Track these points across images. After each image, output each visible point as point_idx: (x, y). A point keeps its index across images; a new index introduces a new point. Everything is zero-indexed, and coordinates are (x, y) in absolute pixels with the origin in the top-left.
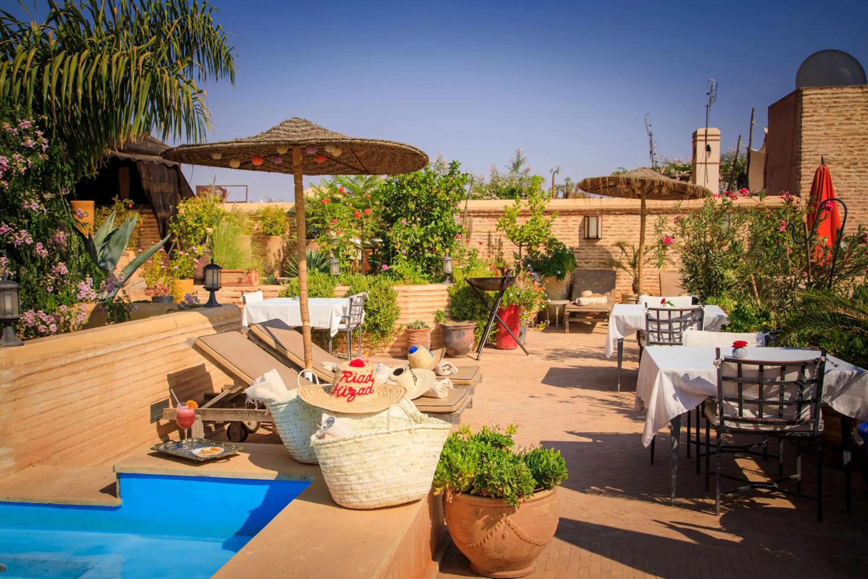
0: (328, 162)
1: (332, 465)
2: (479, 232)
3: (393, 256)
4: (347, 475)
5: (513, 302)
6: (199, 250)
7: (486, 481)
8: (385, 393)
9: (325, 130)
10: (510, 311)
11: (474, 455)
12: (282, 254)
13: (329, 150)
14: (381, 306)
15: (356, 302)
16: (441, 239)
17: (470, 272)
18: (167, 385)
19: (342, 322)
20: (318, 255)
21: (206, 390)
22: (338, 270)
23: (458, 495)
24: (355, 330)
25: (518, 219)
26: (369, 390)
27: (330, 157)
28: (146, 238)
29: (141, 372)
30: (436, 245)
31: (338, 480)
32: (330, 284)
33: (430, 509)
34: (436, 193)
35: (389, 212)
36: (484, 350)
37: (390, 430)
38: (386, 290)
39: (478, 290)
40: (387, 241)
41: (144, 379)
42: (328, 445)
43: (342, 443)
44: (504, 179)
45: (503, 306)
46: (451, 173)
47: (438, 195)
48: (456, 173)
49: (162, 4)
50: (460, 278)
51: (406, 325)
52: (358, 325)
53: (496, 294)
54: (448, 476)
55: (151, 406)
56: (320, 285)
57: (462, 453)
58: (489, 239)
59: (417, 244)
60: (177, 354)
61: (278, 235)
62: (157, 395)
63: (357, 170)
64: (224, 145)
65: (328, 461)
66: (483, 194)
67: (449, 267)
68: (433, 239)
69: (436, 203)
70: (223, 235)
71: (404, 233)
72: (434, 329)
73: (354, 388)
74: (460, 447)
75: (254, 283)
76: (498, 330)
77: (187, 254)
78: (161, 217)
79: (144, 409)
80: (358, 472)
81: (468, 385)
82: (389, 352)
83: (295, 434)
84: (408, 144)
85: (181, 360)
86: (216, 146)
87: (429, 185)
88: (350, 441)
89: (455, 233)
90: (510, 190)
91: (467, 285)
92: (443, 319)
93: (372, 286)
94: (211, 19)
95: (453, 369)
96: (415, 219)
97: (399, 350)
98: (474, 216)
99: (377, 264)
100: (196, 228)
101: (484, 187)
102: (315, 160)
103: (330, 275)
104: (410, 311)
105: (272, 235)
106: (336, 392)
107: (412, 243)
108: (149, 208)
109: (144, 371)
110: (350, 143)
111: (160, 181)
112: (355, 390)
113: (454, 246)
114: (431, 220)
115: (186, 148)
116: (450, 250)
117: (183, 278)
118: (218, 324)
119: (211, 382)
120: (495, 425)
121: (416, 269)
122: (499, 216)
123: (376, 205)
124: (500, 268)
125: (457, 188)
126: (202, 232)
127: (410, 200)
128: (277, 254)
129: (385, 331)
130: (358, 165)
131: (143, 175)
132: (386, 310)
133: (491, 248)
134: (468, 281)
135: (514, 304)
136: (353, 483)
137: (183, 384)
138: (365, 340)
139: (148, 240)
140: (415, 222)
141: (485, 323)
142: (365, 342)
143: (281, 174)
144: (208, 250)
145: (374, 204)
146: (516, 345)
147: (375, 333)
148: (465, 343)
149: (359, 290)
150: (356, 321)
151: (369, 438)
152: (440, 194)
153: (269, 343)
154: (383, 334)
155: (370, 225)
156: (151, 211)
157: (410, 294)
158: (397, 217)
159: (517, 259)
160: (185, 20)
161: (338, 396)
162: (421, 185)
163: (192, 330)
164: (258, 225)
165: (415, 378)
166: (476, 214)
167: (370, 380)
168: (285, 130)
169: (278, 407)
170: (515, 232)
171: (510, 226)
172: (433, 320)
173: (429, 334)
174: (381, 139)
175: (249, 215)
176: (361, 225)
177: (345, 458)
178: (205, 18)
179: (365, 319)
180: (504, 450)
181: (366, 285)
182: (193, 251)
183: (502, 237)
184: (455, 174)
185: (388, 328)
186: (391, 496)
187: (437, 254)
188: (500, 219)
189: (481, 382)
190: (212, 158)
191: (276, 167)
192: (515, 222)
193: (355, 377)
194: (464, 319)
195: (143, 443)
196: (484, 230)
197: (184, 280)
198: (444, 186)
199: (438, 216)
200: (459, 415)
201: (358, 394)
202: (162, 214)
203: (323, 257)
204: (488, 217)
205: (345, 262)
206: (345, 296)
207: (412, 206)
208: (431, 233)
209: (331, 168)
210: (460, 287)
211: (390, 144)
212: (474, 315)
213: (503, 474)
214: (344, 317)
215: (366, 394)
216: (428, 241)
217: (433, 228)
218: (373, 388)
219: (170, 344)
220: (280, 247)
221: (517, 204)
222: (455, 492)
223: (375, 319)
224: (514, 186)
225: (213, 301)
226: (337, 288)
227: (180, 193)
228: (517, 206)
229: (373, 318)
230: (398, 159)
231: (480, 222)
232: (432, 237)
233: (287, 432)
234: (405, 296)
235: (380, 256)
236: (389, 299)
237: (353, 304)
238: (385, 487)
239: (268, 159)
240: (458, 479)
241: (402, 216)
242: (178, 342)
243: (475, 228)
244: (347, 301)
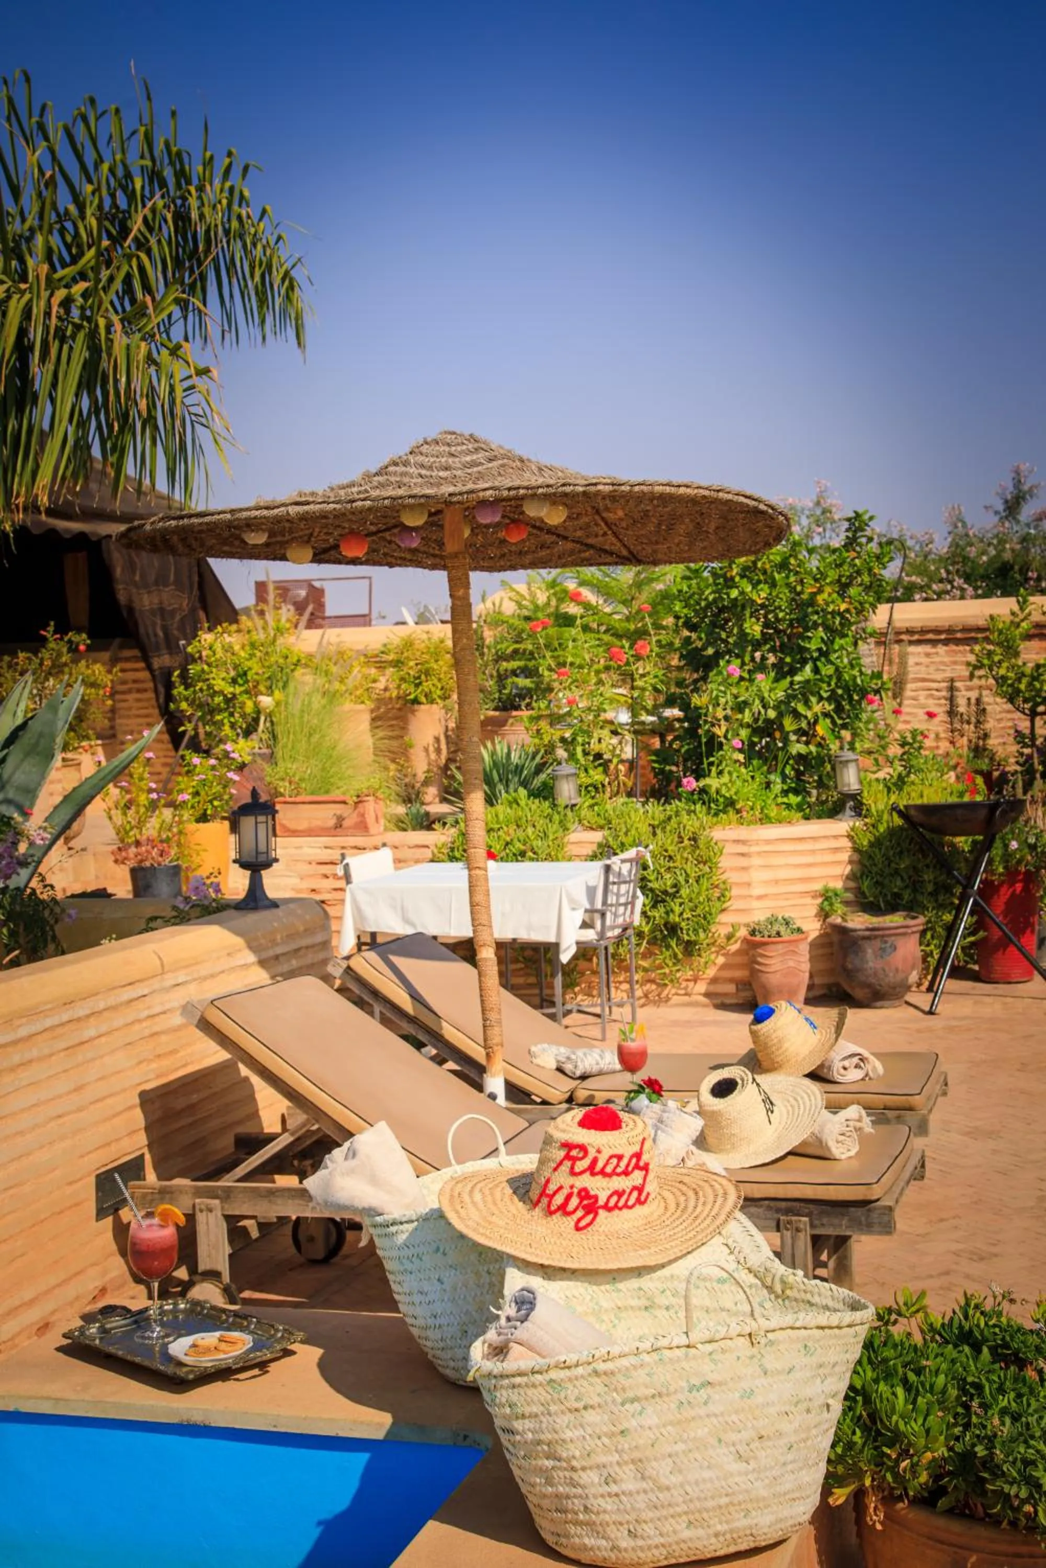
0: (537, 536)
1: (530, 1436)
2: (924, 680)
3: (710, 754)
4: (573, 1469)
5: (1019, 862)
6: (241, 749)
7: (983, 1481)
8: (682, 1199)
9: (522, 461)
10: (1012, 885)
11: (944, 1391)
12: (444, 747)
13: (532, 511)
14: (681, 879)
15: (620, 874)
16: (830, 707)
17: (906, 789)
18: (138, 1118)
19: (585, 925)
20: (527, 754)
21: (240, 1122)
22: (573, 793)
23: (900, 1505)
24: (619, 941)
25: (1022, 646)
26: (635, 1194)
27: (539, 526)
28: (129, 717)
29: (69, 1093)
30: (816, 722)
31: (549, 1482)
32: (556, 826)
33: (817, 1540)
34: (814, 594)
35: (699, 644)
36: (948, 984)
37: (695, 1336)
38: (694, 839)
39: (928, 835)
40: (693, 716)
41: (80, 1110)
42: (518, 1380)
43: (554, 1374)
44: (982, 541)
45: (993, 873)
46: (851, 543)
47: (820, 599)
48: (864, 540)
49: (128, 162)
50: (881, 806)
51: (747, 925)
52: (625, 930)
53: (974, 843)
54: (868, 1453)
55: (98, 1176)
56: (530, 830)
57: (905, 1382)
58: (951, 699)
59: (768, 721)
60: (164, 1038)
61: (432, 702)
62: (113, 1148)
63: (611, 553)
64: (265, 513)
65: (518, 1425)
66: (931, 580)
67: (850, 779)
68: (810, 708)
69: (815, 617)
70: (297, 713)
71: (736, 697)
72: (816, 934)
73: (592, 1193)
74: (899, 1362)
75: (373, 829)
76: (982, 934)
77: (213, 762)
78: (160, 668)
79: (80, 1184)
80: (602, 1459)
81: (911, 1109)
82: (707, 995)
83: (438, 1308)
84: (735, 486)
85: (173, 1052)
86: (245, 514)
87: (797, 573)
88: (580, 1370)
89: (863, 693)
90: (997, 565)
91: (898, 821)
92: (840, 908)
93: (659, 831)
94: (246, 193)
95: (869, 1067)
96: (763, 658)
97: (731, 988)
98: (911, 643)
99: (671, 772)
100: (234, 696)
101: (934, 561)
102: (502, 534)
103: (554, 806)
104: (757, 891)
105: (419, 703)
106: (545, 1201)
107: (756, 720)
108: (131, 648)
109: (78, 1089)
110: (584, 493)
111: (157, 583)
112: (596, 1198)
113: (861, 725)
114: (804, 662)
115: (173, 523)
116: (854, 735)
117: (203, 818)
118: (271, 953)
119: (254, 1100)
120: (998, 1290)
121: (768, 785)
122: (975, 640)
123: (664, 628)
124: (978, 772)
125: (866, 579)
126: (249, 707)
127: (747, 613)
128: (431, 749)
129: (695, 943)
130: (610, 542)
131: (118, 571)
132: (696, 888)
133: (956, 720)
134: (900, 813)
135: (1022, 869)
136: (592, 1491)
137: (179, 1113)
138: (645, 964)
139: (133, 723)
140: (761, 667)
141: (948, 917)
142: (645, 970)
143: (420, 570)
144: (265, 751)
145: (658, 627)
146: (1030, 974)
147: (668, 947)
148: (897, 970)
149: (627, 840)
150: (620, 920)
151: (633, 1360)
152: (825, 596)
153: (397, 1001)
154: (690, 948)
155: (650, 680)
156: (136, 652)
157: (754, 849)
158: (718, 655)
159: (1025, 746)
160: (184, 199)
161: (551, 1213)
162: (777, 576)
163: (203, 973)
164: (385, 680)
165: (769, 1103)
166: (916, 637)
167: (637, 1167)
168: (422, 466)
169: (393, 1229)
170: (1019, 680)
171: (1005, 665)
172: (814, 911)
173: (804, 949)
174: (664, 481)
175: (365, 655)
176: (628, 678)
177: (566, 1418)
178: (232, 189)
179: (644, 913)
180: (1030, 1373)
181: (645, 829)
182: (227, 754)
183: (985, 693)
184: (860, 545)
185: (702, 935)
186: (701, 1532)
187: (819, 745)
188: (977, 648)
189: (945, 1094)
190: (246, 543)
191: (408, 556)
192: (1017, 654)
193: (595, 1161)
194: (892, 908)
195: (78, 1274)
196: (939, 676)
197: (207, 825)
198: (832, 575)
199: (819, 650)
200: (890, 1209)
201: (606, 1207)
202: (162, 661)
203: (538, 759)
204: (946, 642)
205: (591, 772)
206: (594, 857)
207: (754, 629)
208: (804, 695)
209: (543, 553)
210: (882, 828)
211: (689, 491)
212: (920, 898)
213: (1033, 1463)
214: (590, 911)
215: (626, 1206)
216: (796, 715)
217: (807, 681)
218: (648, 1188)
219: (146, 1013)
220: (439, 731)
221: (1022, 609)
222: (889, 1499)
223: (667, 913)
224: (1007, 556)
225: (258, 893)
226: (573, 837)
227: (205, 609)
228: (1021, 616)
229: (662, 910)
230: (713, 526)
231: (928, 655)
232: (807, 703)
233: (417, 1298)
234: (743, 855)
235: (678, 751)
236: (701, 861)
237: (611, 879)
238: (684, 1508)
239: (387, 535)
240: (897, 1462)
241: (729, 652)
242: (167, 1006)
243: (913, 671)
244: (597, 867)
